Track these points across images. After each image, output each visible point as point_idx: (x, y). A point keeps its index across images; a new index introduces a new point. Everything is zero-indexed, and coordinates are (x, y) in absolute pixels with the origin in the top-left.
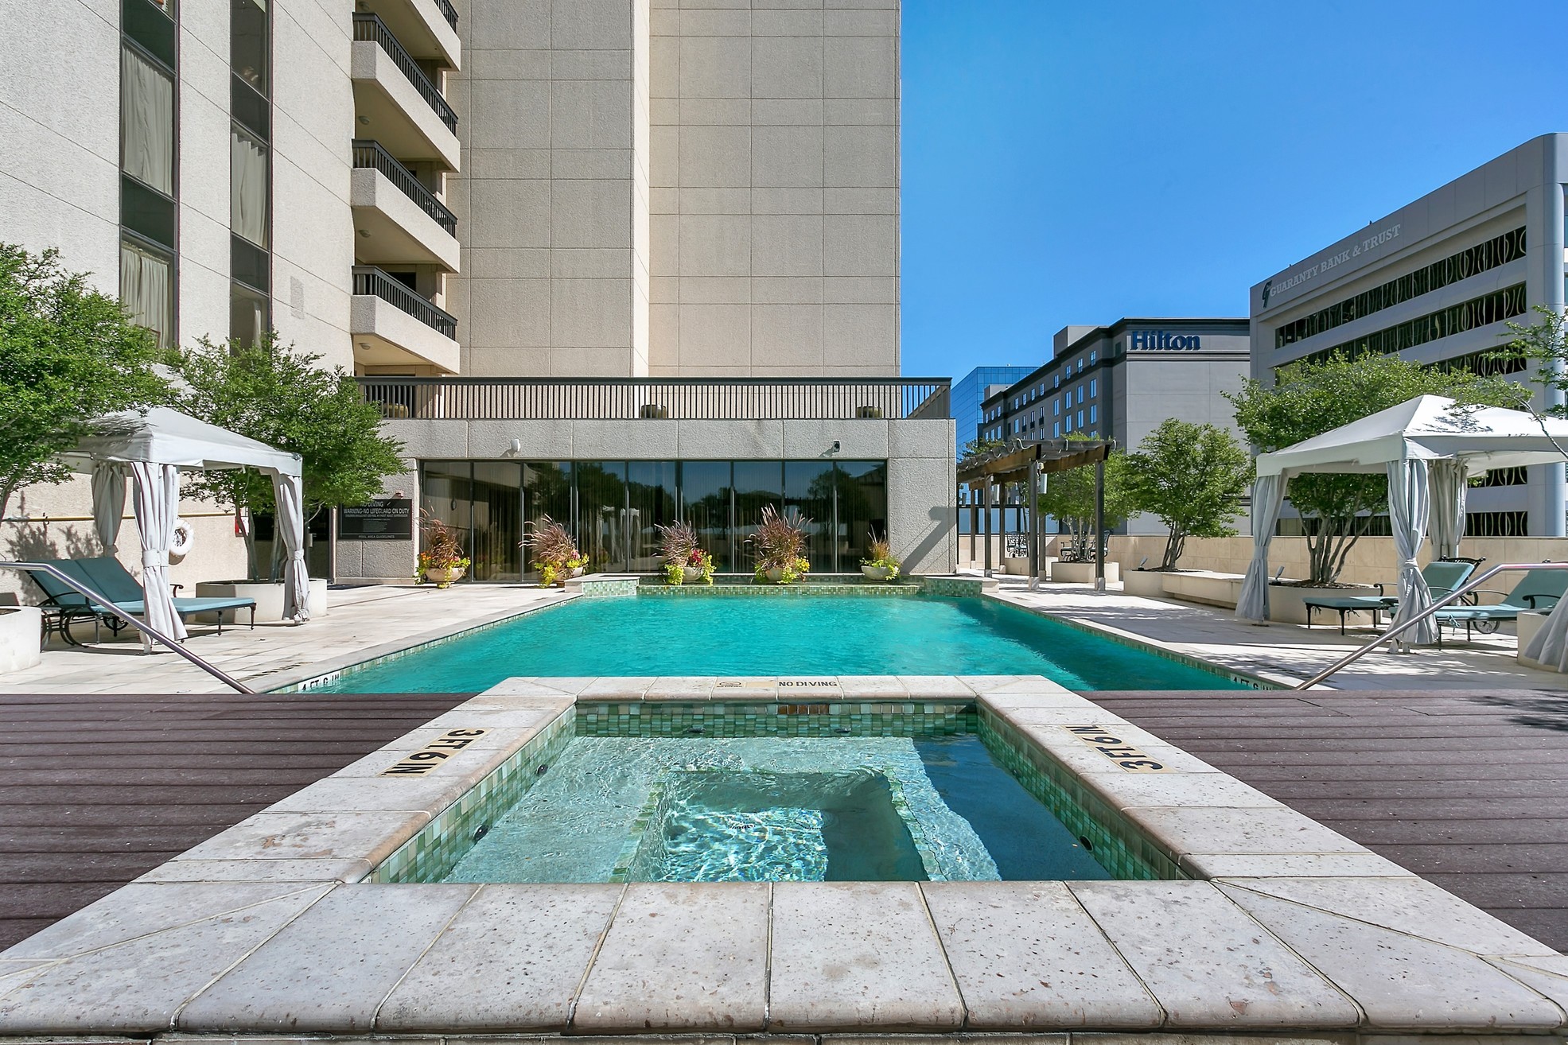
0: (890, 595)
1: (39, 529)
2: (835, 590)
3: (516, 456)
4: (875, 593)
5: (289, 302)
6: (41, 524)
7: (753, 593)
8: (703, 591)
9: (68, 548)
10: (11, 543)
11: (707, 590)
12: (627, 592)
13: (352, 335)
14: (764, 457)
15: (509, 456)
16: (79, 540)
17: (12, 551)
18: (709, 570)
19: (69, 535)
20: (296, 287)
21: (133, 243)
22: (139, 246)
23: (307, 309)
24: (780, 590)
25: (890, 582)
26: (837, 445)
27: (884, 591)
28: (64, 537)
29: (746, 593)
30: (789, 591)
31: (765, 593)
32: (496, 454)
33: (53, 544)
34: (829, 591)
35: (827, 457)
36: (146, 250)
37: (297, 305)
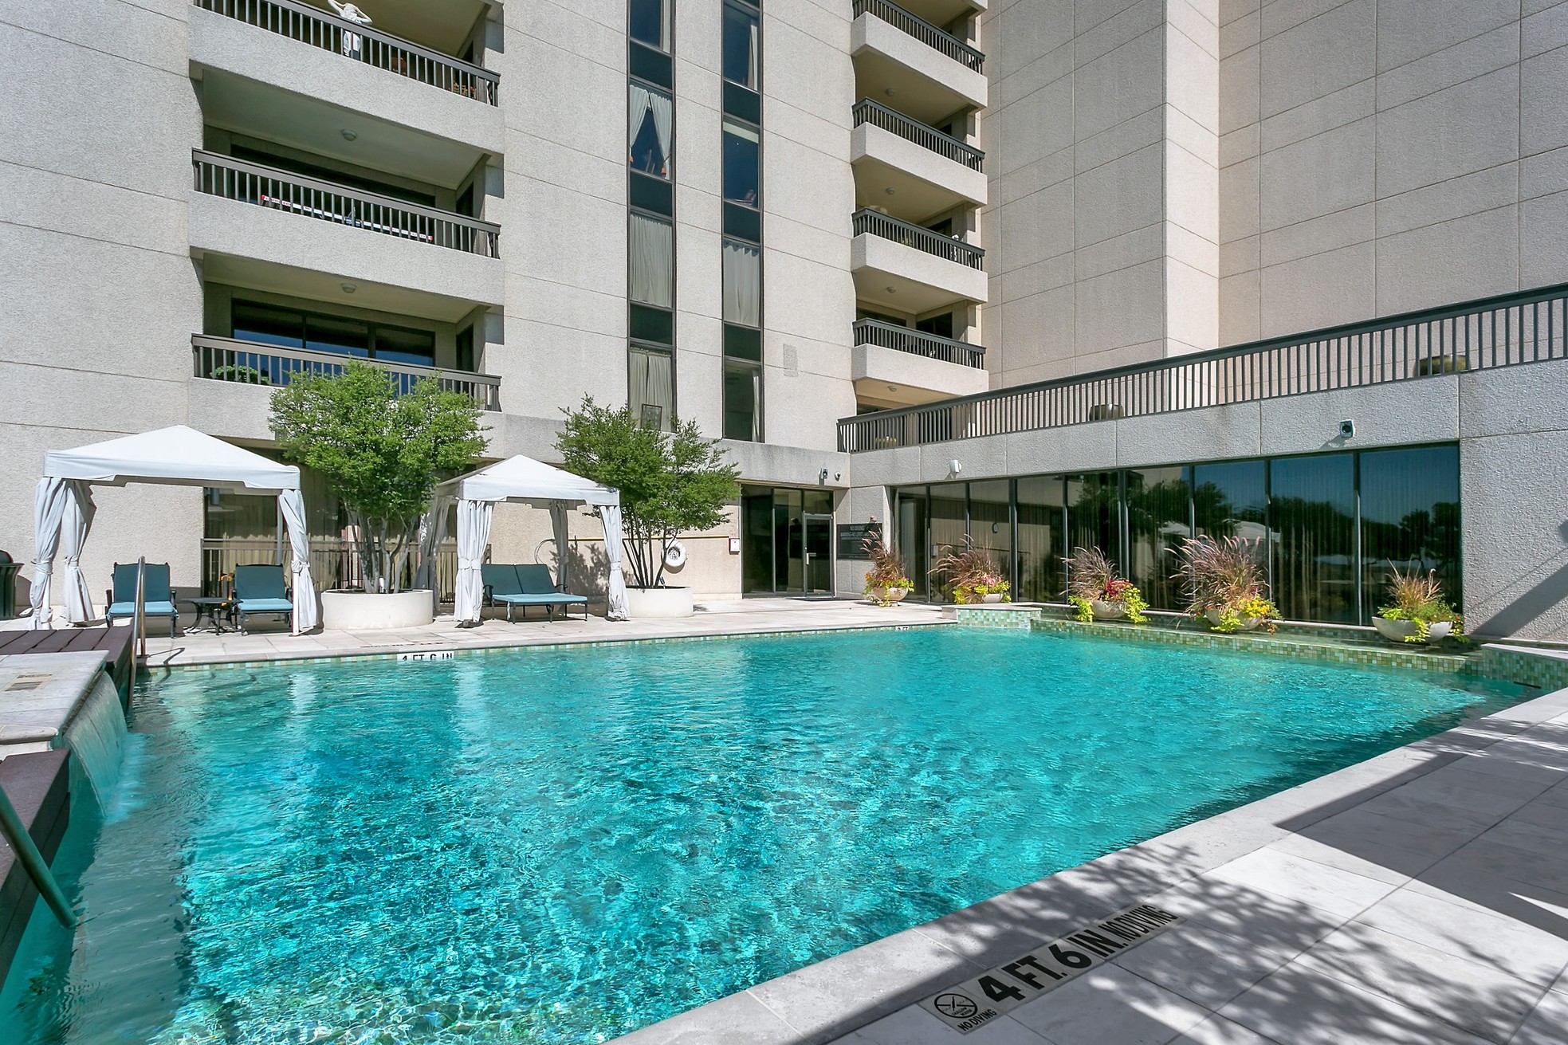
0: (1400, 669)
1: (572, 546)
2: (1293, 649)
3: (958, 477)
4: (1369, 661)
5: (782, 366)
6: (573, 543)
7: (1168, 640)
8: (1104, 631)
9: (592, 559)
10: (553, 554)
11: (1109, 631)
12: (1017, 624)
13: (854, 382)
14: (1230, 456)
15: (953, 478)
16: (600, 553)
17: (554, 559)
18: (1136, 606)
19: (593, 550)
20: (789, 352)
21: (641, 348)
22: (645, 348)
23: (801, 366)
24: (1206, 641)
25: (1411, 646)
26: (1347, 428)
27: (1387, 660)
28: (590, 551)
29: (1158, 640)
30: (1220, 643)
31: (1185, 642)
32: (942, 478)
33: (581, 556)
34: (1285, 649)
35: (1335, 446)
36: (650, 350)
37: (790, 367)
